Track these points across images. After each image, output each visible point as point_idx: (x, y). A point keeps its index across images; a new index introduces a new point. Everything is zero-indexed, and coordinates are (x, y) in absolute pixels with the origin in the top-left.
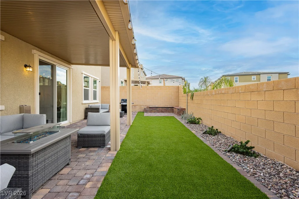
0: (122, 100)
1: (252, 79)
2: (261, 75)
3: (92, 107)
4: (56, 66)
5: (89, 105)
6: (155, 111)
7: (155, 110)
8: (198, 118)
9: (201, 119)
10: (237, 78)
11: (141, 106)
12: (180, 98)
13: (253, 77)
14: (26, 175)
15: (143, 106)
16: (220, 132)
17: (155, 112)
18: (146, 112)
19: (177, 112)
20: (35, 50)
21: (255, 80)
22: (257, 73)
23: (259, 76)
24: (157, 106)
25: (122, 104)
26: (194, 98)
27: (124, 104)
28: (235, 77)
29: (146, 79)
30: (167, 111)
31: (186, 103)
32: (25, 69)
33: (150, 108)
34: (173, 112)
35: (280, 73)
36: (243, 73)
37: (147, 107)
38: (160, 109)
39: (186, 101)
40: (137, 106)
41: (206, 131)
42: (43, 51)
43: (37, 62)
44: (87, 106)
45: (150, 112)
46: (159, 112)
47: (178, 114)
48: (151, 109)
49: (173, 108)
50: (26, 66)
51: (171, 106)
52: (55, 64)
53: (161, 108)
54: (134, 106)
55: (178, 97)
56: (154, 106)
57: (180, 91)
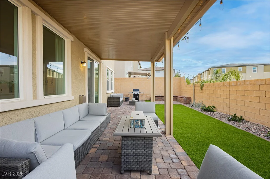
0: (134, 90)
1: (239, 70)
2: (247, 66)
3: (113, 97)
4: (95, 61)
5: (111, 95)
6: (161, 99)
7: (160, 98)
8: (212, 106)
9: (215, 108)
10: (225, 69)
12: (182, 88)
13: (239, 68)
14: (150, 154)
15: (149, 95)
16: (243, 119)
17: (160, 101)
19: (183, 100)
20: (86, 49)
21: (242, 71)
22: (243, 65)
23: (244, 67)
25: (134, 93)
26: (204, 88)
27: (136, 93)
28: (222, 69)
29: (141, 71)
31: (193, 93)
32: (81, 65)
34: (177, 101)
35: (265, 65)
36: (230, 65)
39: (193, 91)
40: (143, 95)
41: (231, 118)
42: (89, 49)
43: (86, 58)
44: (109, 95)
45: (156, 101)
47: (185, 103)
49: (177, 97)
50: (82, 63)
51: (174, 96)
52: (94, 59)
55: (180, 87)
56: (159, 96)
57: (182, 82)
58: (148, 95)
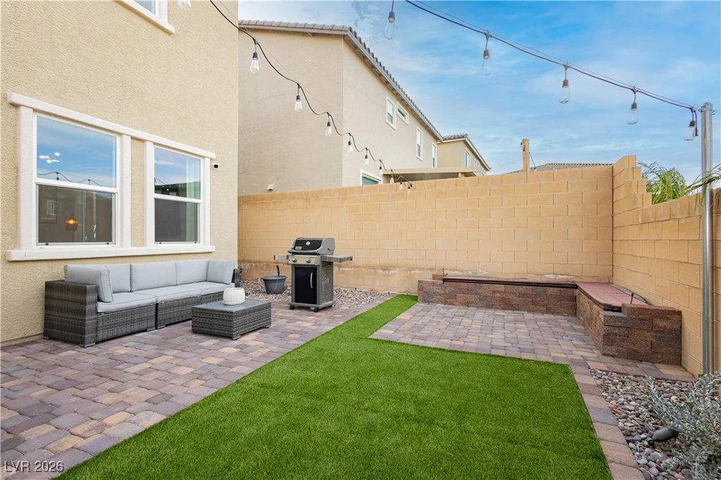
6: (472, 297)
7: (469, 291)
11: (410, 269)
12: (619, 235)
15: (420, 269)
17: (468, 304)
18: (424, 301)
24: (483, 273)
27: (303, 259)
30: (534, 303)
33: (445, 280)
34: (575, 314)
37: (434, 277)
38: (494, 292)
40: (394, 267)
45: (446, 303)
46: (489, 306)
48: (450, 288)
49: (576, 287)
51: (560, 278)
53: (501, 288)
54: (383, 270)
56: (469, 275)
57: (620, 194)
58: (417, 271)
